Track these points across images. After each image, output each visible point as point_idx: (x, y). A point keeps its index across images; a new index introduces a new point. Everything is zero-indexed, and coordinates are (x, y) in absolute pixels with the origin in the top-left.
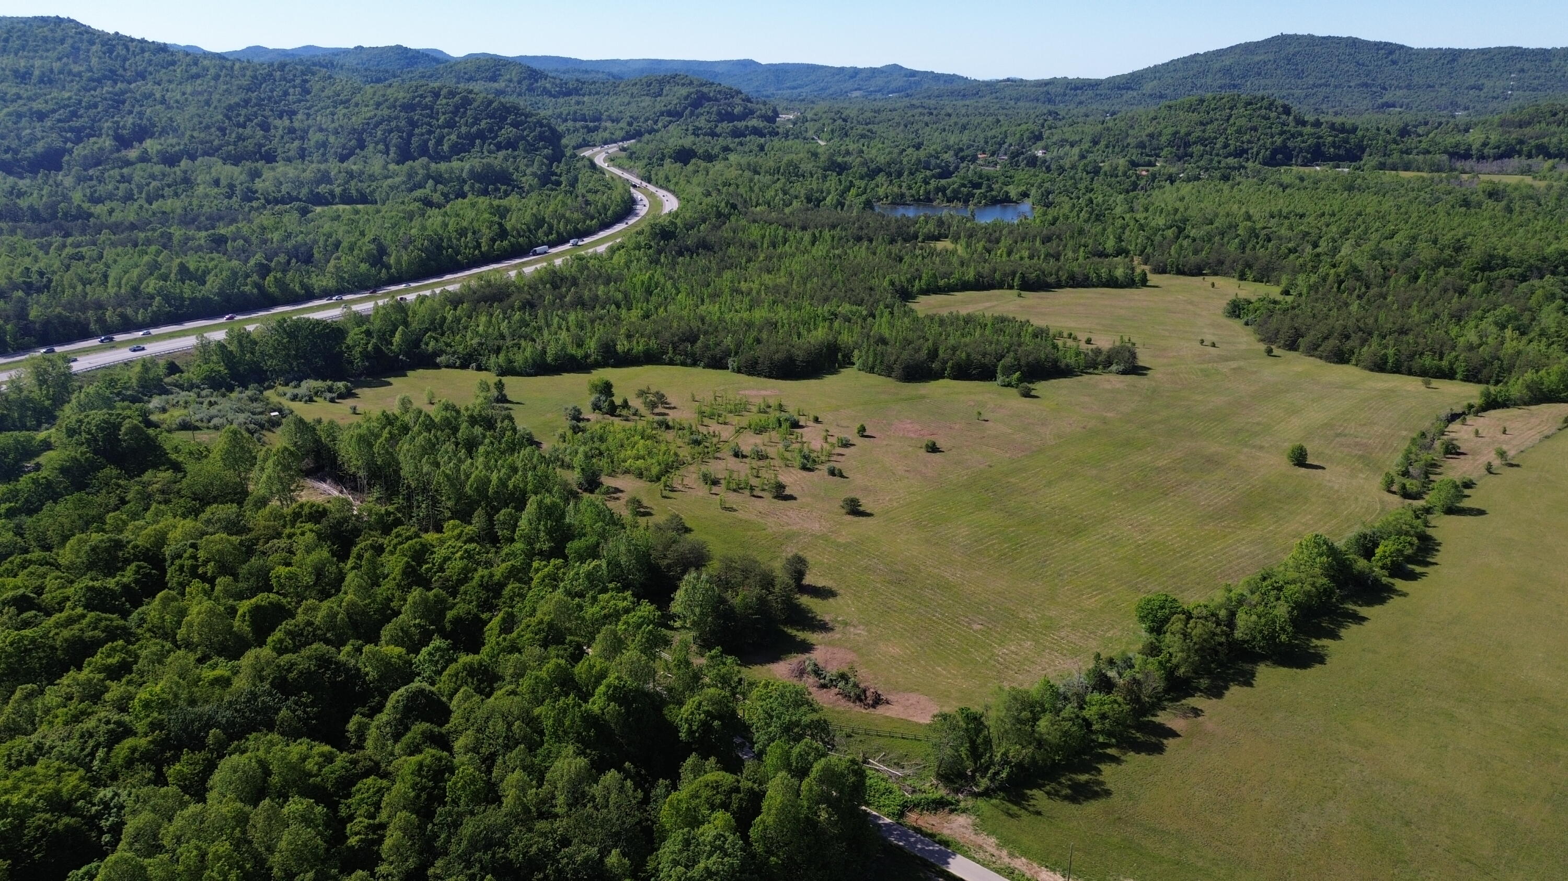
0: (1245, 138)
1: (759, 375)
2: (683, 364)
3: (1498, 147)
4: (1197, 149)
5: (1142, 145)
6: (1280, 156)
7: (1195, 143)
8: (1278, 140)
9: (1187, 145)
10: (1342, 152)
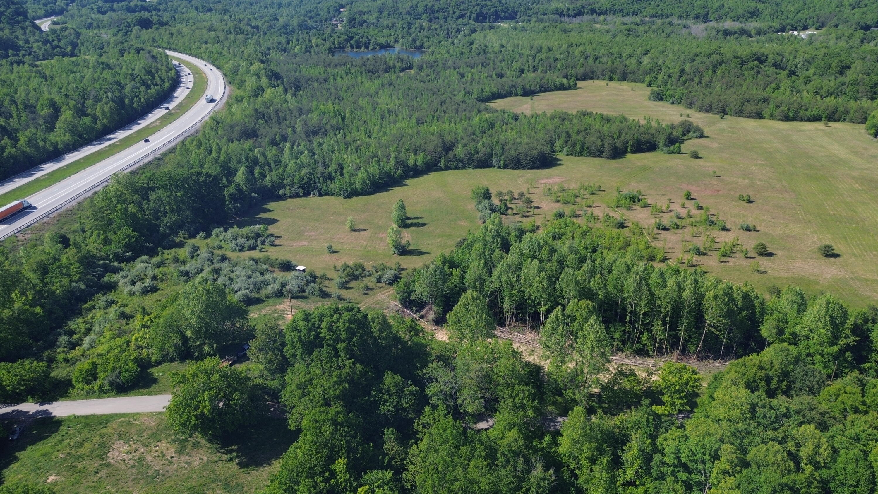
0: (462, 8)
1: (523, 168)
2: (457, 168)
3: (574, 10)
4: (441, 15)
5: (409, 13)
6: (481, 18)
7: (437, 11)
8: (478, 8)
9: (433, 12)
10: (507, 15)
